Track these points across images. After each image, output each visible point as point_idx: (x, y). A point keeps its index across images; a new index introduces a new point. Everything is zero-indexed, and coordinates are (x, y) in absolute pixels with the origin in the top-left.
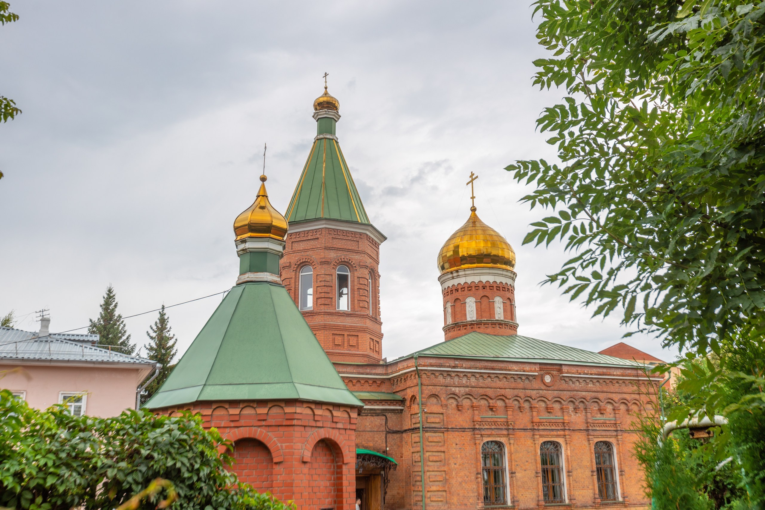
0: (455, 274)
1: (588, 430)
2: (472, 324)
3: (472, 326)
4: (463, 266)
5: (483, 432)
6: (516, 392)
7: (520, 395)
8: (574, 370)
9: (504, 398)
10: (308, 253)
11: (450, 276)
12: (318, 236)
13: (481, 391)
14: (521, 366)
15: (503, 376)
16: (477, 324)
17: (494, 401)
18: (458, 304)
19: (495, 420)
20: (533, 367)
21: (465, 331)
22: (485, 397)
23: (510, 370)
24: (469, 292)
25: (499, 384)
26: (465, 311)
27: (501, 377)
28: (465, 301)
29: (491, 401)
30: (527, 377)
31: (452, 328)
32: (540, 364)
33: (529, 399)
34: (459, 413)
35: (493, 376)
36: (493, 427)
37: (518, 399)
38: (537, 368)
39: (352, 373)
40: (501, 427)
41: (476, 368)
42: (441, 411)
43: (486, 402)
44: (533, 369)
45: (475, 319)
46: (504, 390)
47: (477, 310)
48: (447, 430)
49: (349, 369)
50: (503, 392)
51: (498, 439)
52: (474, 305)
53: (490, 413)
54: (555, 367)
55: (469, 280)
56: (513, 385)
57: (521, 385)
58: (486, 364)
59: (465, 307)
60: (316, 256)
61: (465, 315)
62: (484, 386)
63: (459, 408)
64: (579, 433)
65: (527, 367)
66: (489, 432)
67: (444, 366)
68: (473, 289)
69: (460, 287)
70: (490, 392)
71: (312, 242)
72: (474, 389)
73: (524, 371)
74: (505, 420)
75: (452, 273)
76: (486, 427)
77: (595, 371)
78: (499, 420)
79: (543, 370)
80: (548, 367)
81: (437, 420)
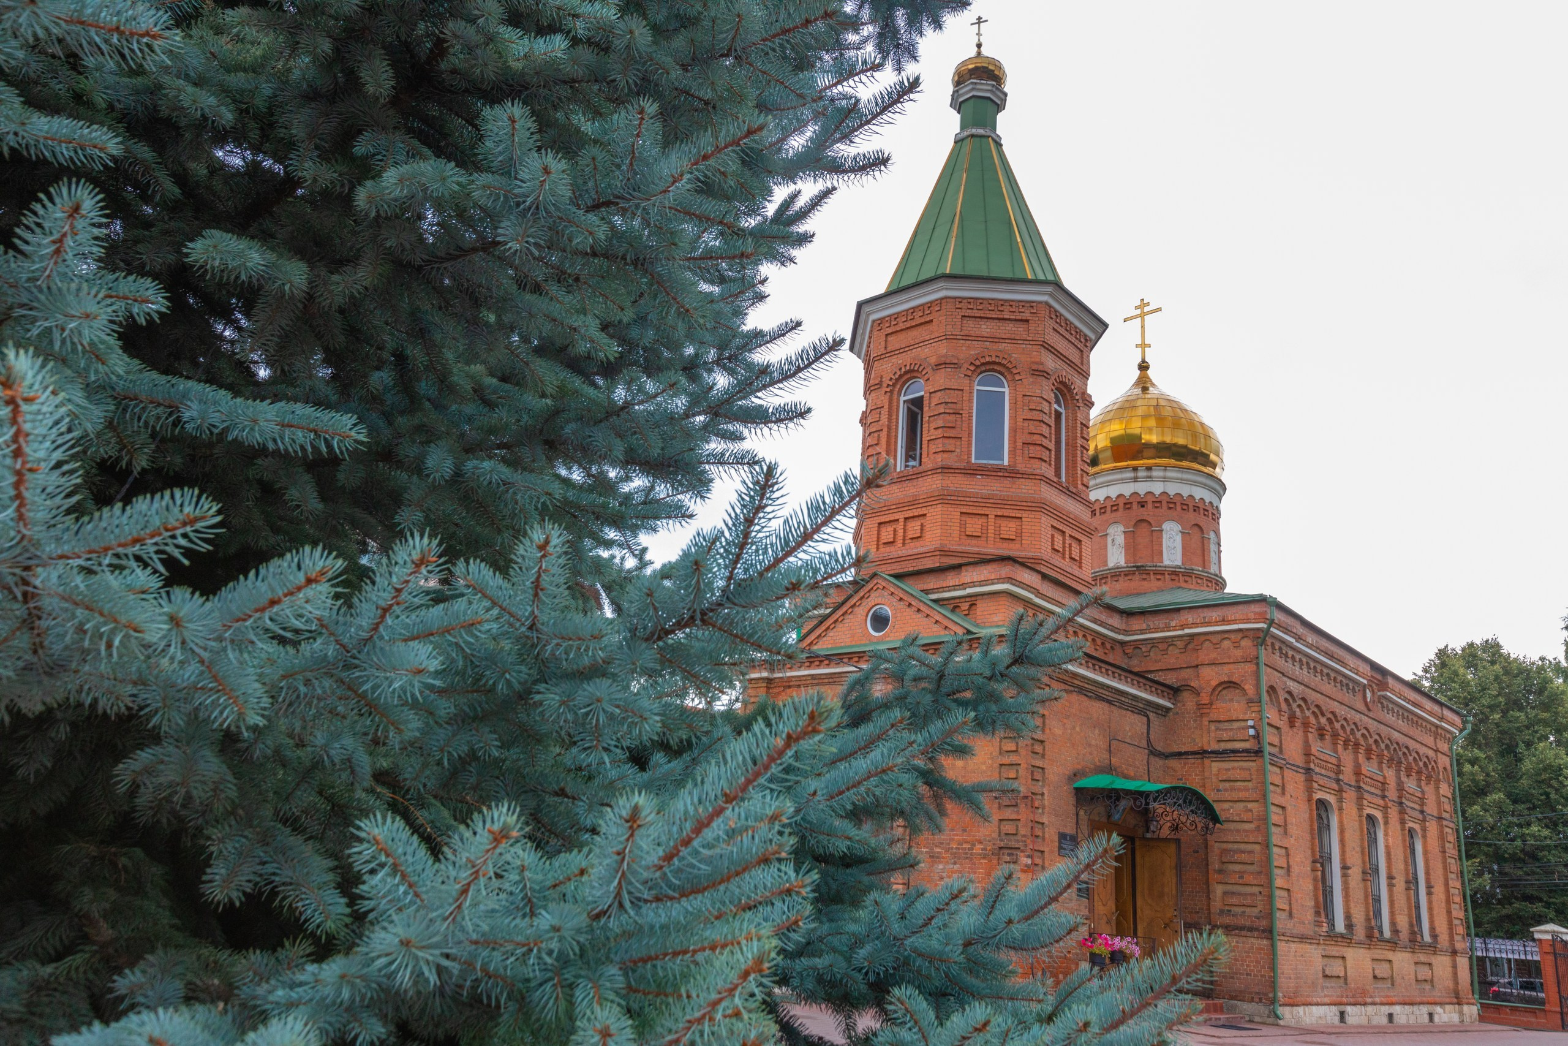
0: (1142, 474)
2: (1174, 573)
3: (1173, 577)
4: (1158, 461)
8: (1397, 687)
10: (1002, 346)
11: (1131, 475)
12: (1027, 315)
16: (1184, 574)
18: (1144, 529)
21: (1159, 583)
24: (1170, 511)
26: (1161, 545)
28: (1160, 526)
31: (1126, 575)
45: (1179, 563)
47: (1184, 548)
52: (1179, 538)
55: (1172, 489)
59: (1161, 537)
60: (1020, 356)
61: (1161, 553)
68: (1179, 507)
69: (1150, 499)
71: (1010, 326)
75: (1135, 469)
77: (1412, 695)
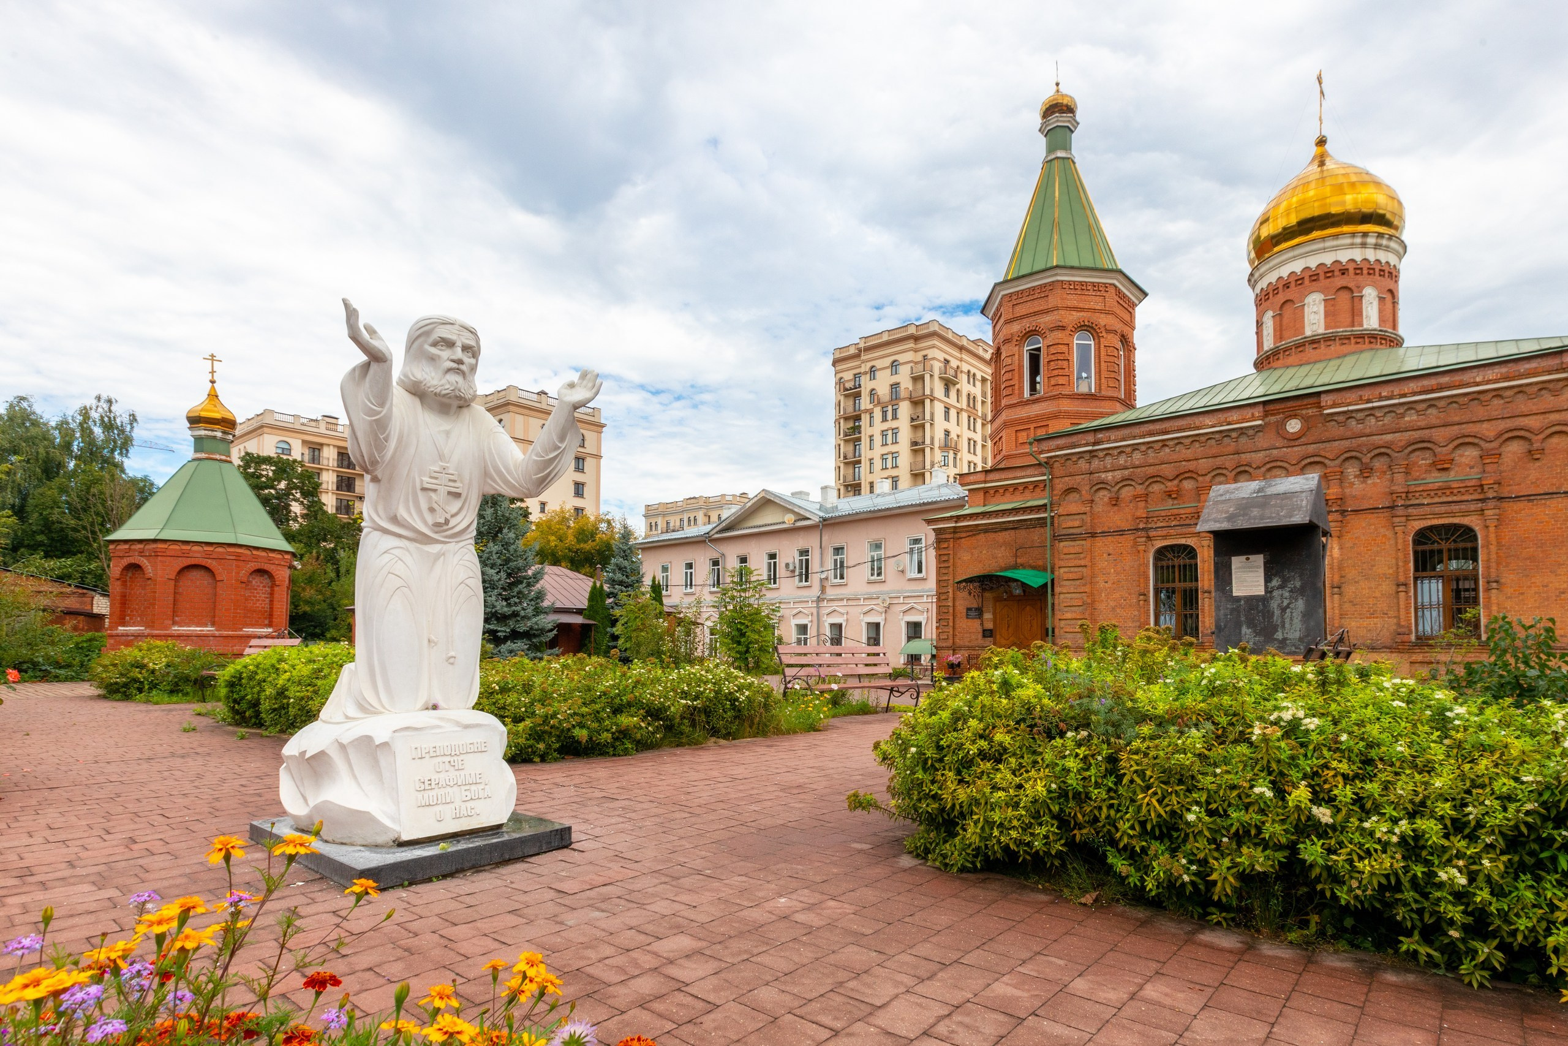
1: (1392, 508)
5: (1152, 533)
6: (1218, 461)
7: (1227, 465)
8: (1352, 396)
9: (1195, 476)
13: (1151, 471)
14: (1222, 416)
15: (1191, 439)
17: (1176, 482)
19: (1176, 512)
20: (1248, 413)
22: (1156, 478)
23: (1198, 428)
25: (1188, 453)
27: (1187, 441)
29: (1169, 484)
30: (1242, 431)
32: (1265, 403)
33: (1247, 468)
34: (1116, 508)
35: (1171, 443)
36: (1174, 523)
37: (1224, 472)
38: (1258, 411)
39: (1031, 476)
40: (1188, 522)
41: (1134, 438)
42: (1083, 509)
43: (1162, 486)
44: (1250, 415)
46: (1195, 462)
48: (1093, 535)
49: (1029, 472)
50: (1191, 466)
51: (1183, 541)
53: (1170, 502)
54: (1305, 401)
56: (1214, 451)
57: (1232, 447)
58: (1151, 427)
62: (1157, 461)
63: (1115, 502)
64: (1370, 516)
65: (1235, 416)
66: (1164, 532)
67: (1079, 446)
70: (1168, 470)
72: (1139, 470)
73: (1229, 424)
74: (1193, 510)
76: (1162, 524)
77: (1413, 386)
78: (1182, 511)
79: (1279, 413)
80: (1290, 404)
81: (1077, 524)
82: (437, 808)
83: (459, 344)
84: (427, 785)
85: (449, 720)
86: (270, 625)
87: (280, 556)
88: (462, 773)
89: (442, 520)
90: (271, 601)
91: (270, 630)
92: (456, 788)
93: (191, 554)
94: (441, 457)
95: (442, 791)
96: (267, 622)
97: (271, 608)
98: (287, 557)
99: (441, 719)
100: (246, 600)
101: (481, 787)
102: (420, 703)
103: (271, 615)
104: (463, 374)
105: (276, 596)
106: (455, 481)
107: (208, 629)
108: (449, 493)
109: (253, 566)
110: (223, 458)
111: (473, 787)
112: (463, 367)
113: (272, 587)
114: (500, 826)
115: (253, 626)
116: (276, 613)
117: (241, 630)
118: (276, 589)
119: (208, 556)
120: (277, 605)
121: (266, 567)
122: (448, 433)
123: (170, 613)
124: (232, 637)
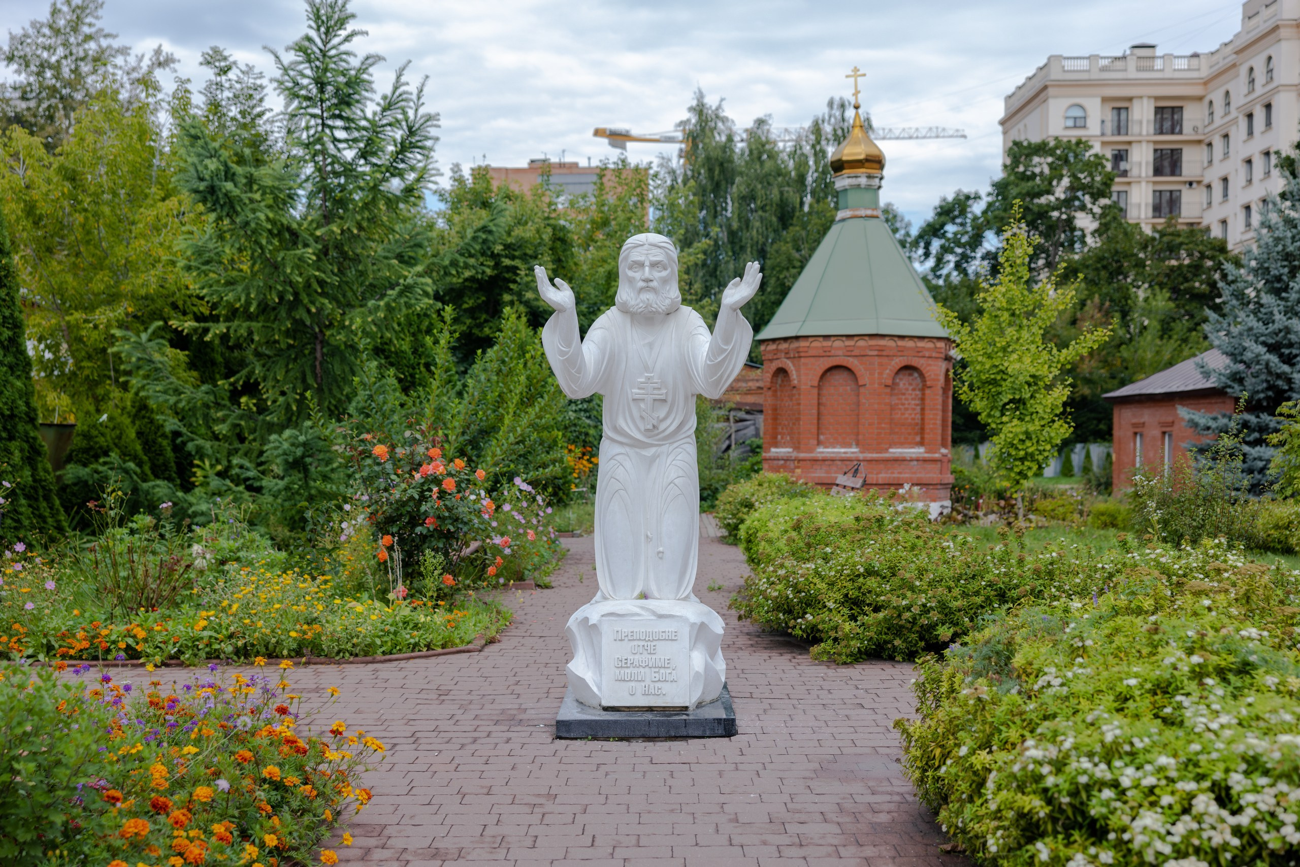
82: (633, 684)
83: (647, 263)
84: (623, 664)
85: (648, 610)
86: (921, 443)
87: (930, 345)
88: (654, 657)
89: (650, 427)
90: (923, 409)
91: (922, 450)
92: (647, 670)
93: (833, 352)
94: (647, 369)
95: (635, 670)
96: (918, 439)
97: (923, 419)
98: (941, 345)
99: (642, 608)
100: (892, 409)
101: (668, 671)
102: (636, 593)
103: (923, 429)
104: (654, 290)
105: (927, 401)
106: (659, 389)
107: (853, 451)
108: (655, 400)
109: (899, 362)
110: (869, 212)
111: (662, 671)
112: (654, 284)
113: (923, 390)
114: (686, 708)
115: (901, 444)
116: (928, 427)
117: (886, 450)
118: (928, 391)
119: (849, 353)
120: (929, 415)
121: (915, 362)
122: (651, 345)
123: (814, 430)
124: (877, 461)
